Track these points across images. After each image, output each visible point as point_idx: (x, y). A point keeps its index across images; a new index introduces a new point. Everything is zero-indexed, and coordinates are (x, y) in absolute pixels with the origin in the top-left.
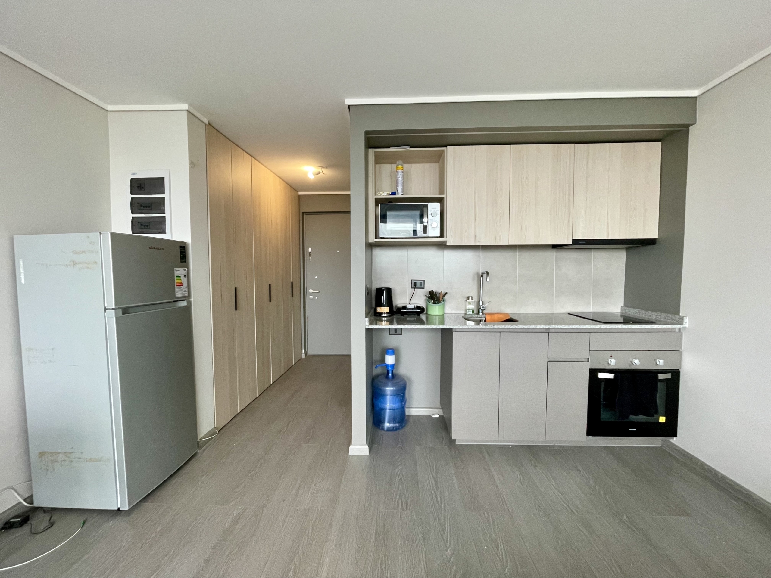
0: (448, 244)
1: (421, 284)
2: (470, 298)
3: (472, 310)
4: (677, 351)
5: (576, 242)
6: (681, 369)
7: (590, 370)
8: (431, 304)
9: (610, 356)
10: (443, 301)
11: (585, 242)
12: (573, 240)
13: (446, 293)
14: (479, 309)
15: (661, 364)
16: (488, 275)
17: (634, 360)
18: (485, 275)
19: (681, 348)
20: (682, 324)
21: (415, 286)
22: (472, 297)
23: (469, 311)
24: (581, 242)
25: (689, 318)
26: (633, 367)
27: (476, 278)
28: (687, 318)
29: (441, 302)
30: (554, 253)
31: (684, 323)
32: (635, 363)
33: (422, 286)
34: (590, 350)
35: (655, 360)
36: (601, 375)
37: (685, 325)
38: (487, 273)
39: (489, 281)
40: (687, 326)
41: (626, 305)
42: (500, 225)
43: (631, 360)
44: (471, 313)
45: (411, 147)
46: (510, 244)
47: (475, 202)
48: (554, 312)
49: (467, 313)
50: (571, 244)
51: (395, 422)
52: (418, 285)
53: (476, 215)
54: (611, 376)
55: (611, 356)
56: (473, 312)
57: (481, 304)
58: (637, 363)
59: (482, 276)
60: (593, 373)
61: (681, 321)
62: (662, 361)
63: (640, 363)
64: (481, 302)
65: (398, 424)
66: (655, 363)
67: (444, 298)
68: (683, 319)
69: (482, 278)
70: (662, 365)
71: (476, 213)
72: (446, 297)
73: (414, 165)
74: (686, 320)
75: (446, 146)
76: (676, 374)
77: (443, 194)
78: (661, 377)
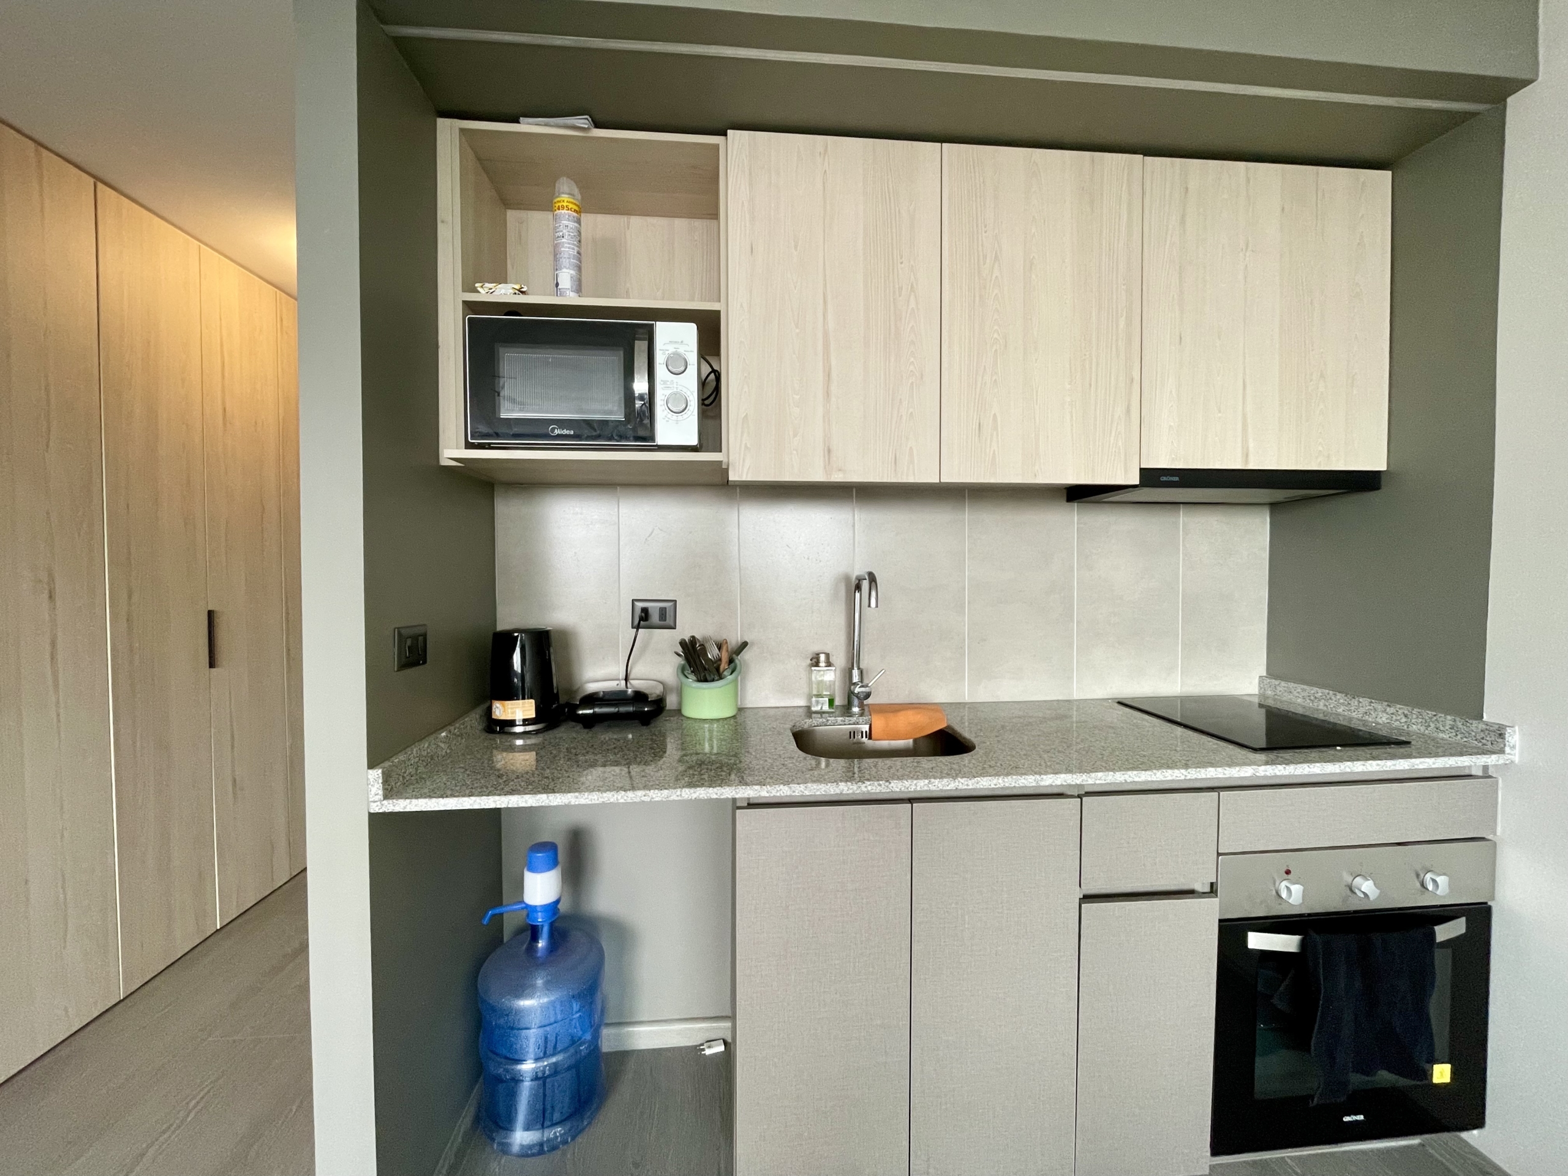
0: (733, 477)
1: (663, 612)
2: (822, 657)
3: (827, 699)
4: (1483, 843)
5: (1151, 477)
6: (1493, 899)
7: (1222, 924)
8: (691, 684)
9: (1285, 869)
10: (729, 671)
11: (1176, 479)
12: (1143, 471)
13: (745, 645)
14: (850, 695)
16: (873, 583)
17: (1358, 880)
18: (865, 585)
19: (1495, 833)
20: (1502, 751)
21: (643, 619)
22: (828, 656)
23: (817, 702)
24: (1164, 479)
25: (1521, 730)
26: (1354, 905)
27: (842, 593)
28: (1515, 732)
29: (725, 673)
30: (1073, 517)
31: (1507, 750)
32: (1364, 893)
33: (669, 621)
34: (1219, 854)
35: (1418, 876)
36: (1257, 941)
37: (1510, 757)
38: (872, 578)
39: (877, 606)
40: (1517, 759)
41: (1275, 670)
42: (911, 413)
43: (1349, 879)
44: (826, 708)
45: (598, 125)
46: (945, 479)
47: (826, 334)
48: (1075, 697)
49: (813, 709)
50: (1137, 482)
51: (547, 1123)
52: (655, 618)
53: (828, 375)
54: (1286, 943)
55: (1288, 872)
56: (831, 702)
57: (856, 679)
58: (1370, 890)
59: (858, 587)
60: (1232, 933)
61: (1493, 739)
62: (1442, 880)
63: (1378, 891)
64: (855, 672)
65: (559, 1129)
66: (1418, 885)
67: (737, 661)
68: (1502, 736)
69: (858, 595)
70: (1442, 894)
71: (830, 369)
72: (742, 657)
73: (636, 221)
74: (1514, 738)
75: (723, 131)
76: (1480, 916)
77: (722, 301)
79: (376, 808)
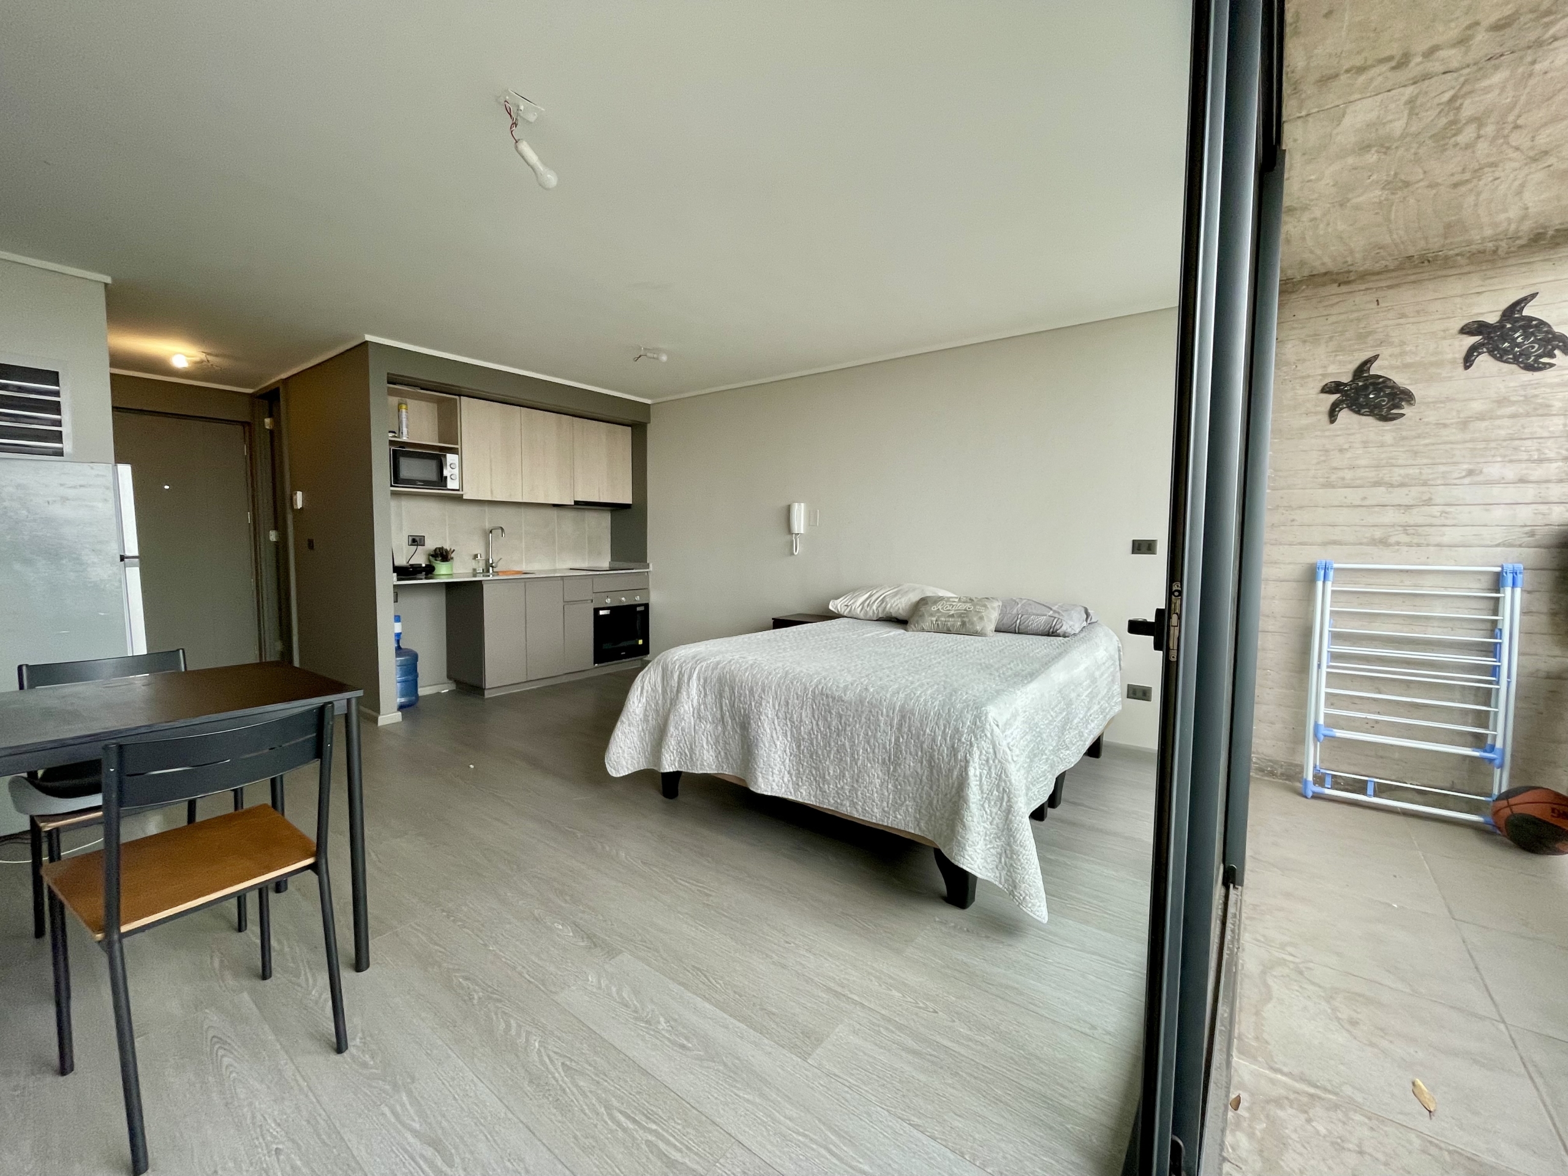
0: (464, 497)
1: (420, 540)
2: (479, 556)
4: (646, 589)
5: (576, 503)
6: (649, 602)
7: (594, 609)
8: (438, 563)
10: (451, 558)
11: (582, 504)
12: (575, 501)
13: (453, 551)
15: (638, 599)
16: (502, 530)
17: (621, 598)
18: (497, 531)
19: (649, 587)
21: (414, 542)
24: (579, 503)
25: (653, 563)
26: (621, 604)
28: (651, 563)
29: (450, 560)
30: (554, 513)
31: (650, 567)
33: (423, 543)
34: (593, 593)
35: (634, 597)
36: (602, 613)
37: (650, 569)
41: (612, 560)
42: (514, 482)
43: (619, 598)
45: (422, 389)
46: (523, 501)
47: (490, 458)
50: (573, 504)
52: (418, 542)
53: (491, 470)
54: (607, 613)
55: (606, 598)
58: (624, 600)
59: (491, 532)
60: (596, 611)
61: (648, 566)
62: (638, 597)
63: (626, 601)
66: (634, 599)
68: (649, 564)
69: (491, 534)
71: (492, 468)
72: (452, 555)
74: (651, 565)
75: (460, 395)
76: (646, 606)
77: (457, 444)
78: (639, 609)
79: (395, 583)
